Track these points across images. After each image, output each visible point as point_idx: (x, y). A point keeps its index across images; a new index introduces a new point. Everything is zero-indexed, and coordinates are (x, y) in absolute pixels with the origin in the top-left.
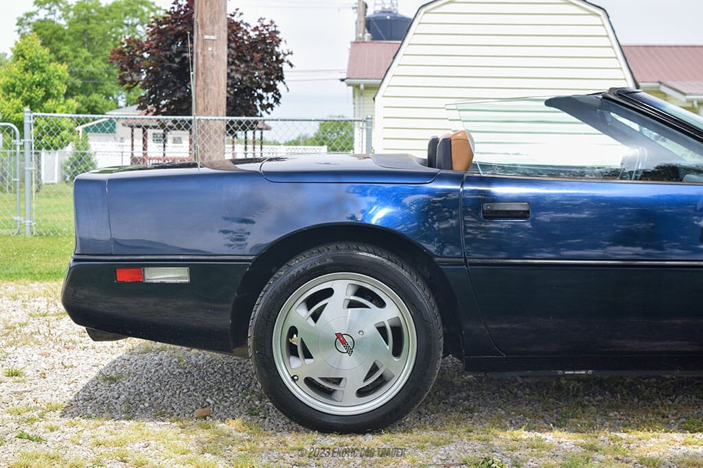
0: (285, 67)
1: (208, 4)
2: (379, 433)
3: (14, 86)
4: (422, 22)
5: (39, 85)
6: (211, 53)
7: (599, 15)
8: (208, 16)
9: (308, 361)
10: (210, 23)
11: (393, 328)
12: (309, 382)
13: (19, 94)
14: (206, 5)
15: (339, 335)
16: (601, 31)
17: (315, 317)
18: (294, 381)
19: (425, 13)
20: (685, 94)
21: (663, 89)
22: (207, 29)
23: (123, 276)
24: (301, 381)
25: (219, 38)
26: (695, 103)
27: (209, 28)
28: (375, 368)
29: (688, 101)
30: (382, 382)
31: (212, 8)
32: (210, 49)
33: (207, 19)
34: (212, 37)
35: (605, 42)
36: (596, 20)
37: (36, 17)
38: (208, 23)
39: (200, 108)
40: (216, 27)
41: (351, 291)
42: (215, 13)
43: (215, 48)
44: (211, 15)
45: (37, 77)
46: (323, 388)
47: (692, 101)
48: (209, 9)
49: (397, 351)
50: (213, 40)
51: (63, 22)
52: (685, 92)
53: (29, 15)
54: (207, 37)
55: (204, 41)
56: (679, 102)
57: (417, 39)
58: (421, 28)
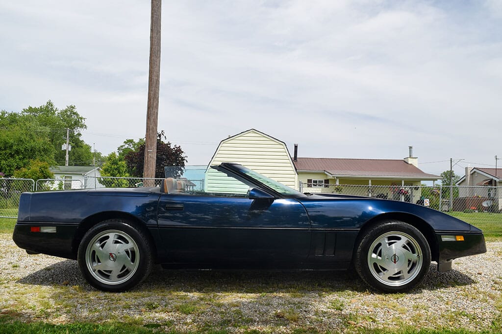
0: (185, 162)
2: (130, 292)
3: (108, 169)
4: (222, 146)
5: (116, 169)
7: (283, 145)
9: (99, 264)
11: (131, 251)
12: (100, 272)
13: (109, 172)
15: (111, 254)
17: (102, 246)
18: (94, 271)
19: (223, 143)
20: (332, 175)
21: (326, 173)
23: (34, 230)
24: (96, 271)
25: (153, 151)
26: (335, 178)
27: (150, 148)
28: (124, 267)
29: (333, 177)
30: (128, 272)
32: (150, 155)
33: (149, 144)
35: (285, 154)
36: (282, 147)
37: (124, 147)
38: (150, 146)
39: (146, 175)
40: (152, 148)
41: (116, 237)
43: (152, 155)
44: (151, 143)
45: (116, 167)
46: (105, 274)
48: (150, 141)
49: (133, 260)
50: (151, 152)
51: (133, 149)
53: (122, 146)
55: (148, 152)
56: (330, 177)
57: (220, 152)
58: (222, 148)
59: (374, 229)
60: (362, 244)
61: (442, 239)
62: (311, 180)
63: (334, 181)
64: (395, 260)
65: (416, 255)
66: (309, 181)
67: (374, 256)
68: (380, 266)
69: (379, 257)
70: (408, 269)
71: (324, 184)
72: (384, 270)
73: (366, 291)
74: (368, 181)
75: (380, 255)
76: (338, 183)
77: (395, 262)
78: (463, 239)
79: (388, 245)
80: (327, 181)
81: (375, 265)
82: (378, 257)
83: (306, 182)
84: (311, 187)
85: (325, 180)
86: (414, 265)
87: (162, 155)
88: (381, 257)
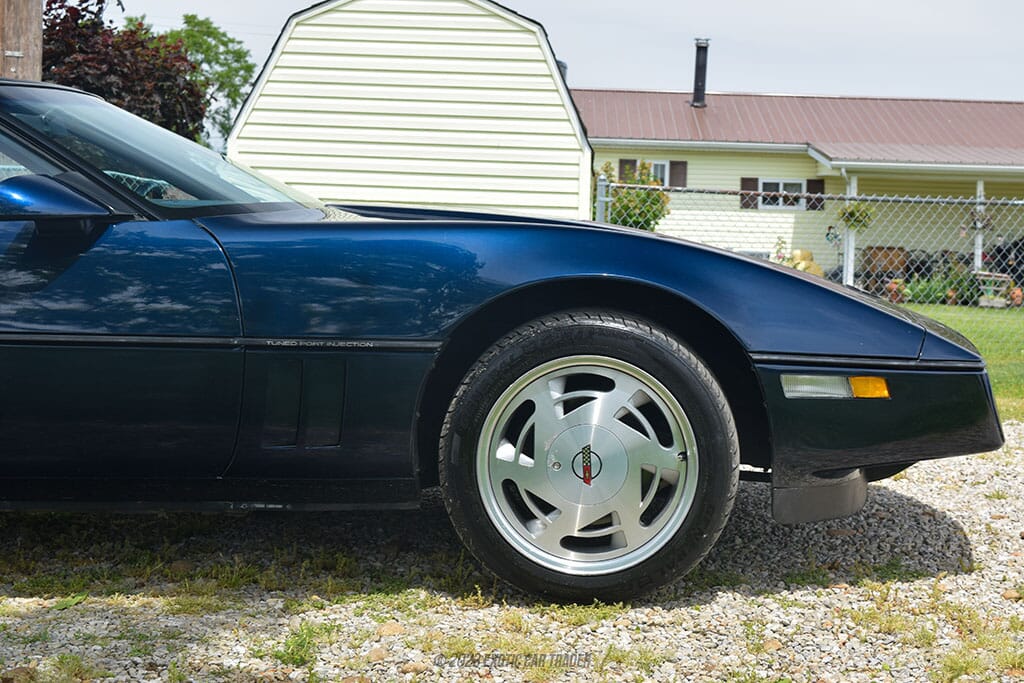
1: (12, 8)
4: (293, 36)
6: (15, 74)
7: (534, 32)
8: (12, 25)
10: (14, 33)
14: (8, 10)
16: (535, 53)
19: (297, 24)
20: (831, 159)
21: (812, 153)
22: (9, 42)
25: (26, 55)
26: (843, 170)
29: (835, 168)
31: (16, 14)
32: (13, 70)
33: (9, 28)
34: (17, 54)
35: (542, 67)
36: (530, 40)
38: (11, 32)
40: (22, 41)
42: (21, 20)
43: (20, 69)
44: (15, 23)
47: (839, 168)
48: (13, 15)
50: (18, 57)
52: (831, 156)
54: (9, 53)
55: (5, 58)
56: (826, 169)
57: (287, 60)
58: (293, 45)
59: (505, 343)
60: (458, 403)
61: (785, 389)
62: (756, 180)
63: (841, 183)
64: (587, 469)
65: (674, 452)
66: (748, 183)
67: (506, 451)
68: (528, 493)
69: (524, 459)
70: (643, 506)
71: (804, 192)
72: (547, 508)
73: (475, 594)
74: (975, 184)
75: (528, 449)
76: (852, 191)
77: (587, 480)
78: (886, 393)
79: (560, 409)
80: (816, 185)
81: (510, 489)
82: (523, 457)
83: (737, 187)
84: (756, 206)
85: (810, 182)
86: (666, 492)
87: (104, 74)
88: (532, 457)
